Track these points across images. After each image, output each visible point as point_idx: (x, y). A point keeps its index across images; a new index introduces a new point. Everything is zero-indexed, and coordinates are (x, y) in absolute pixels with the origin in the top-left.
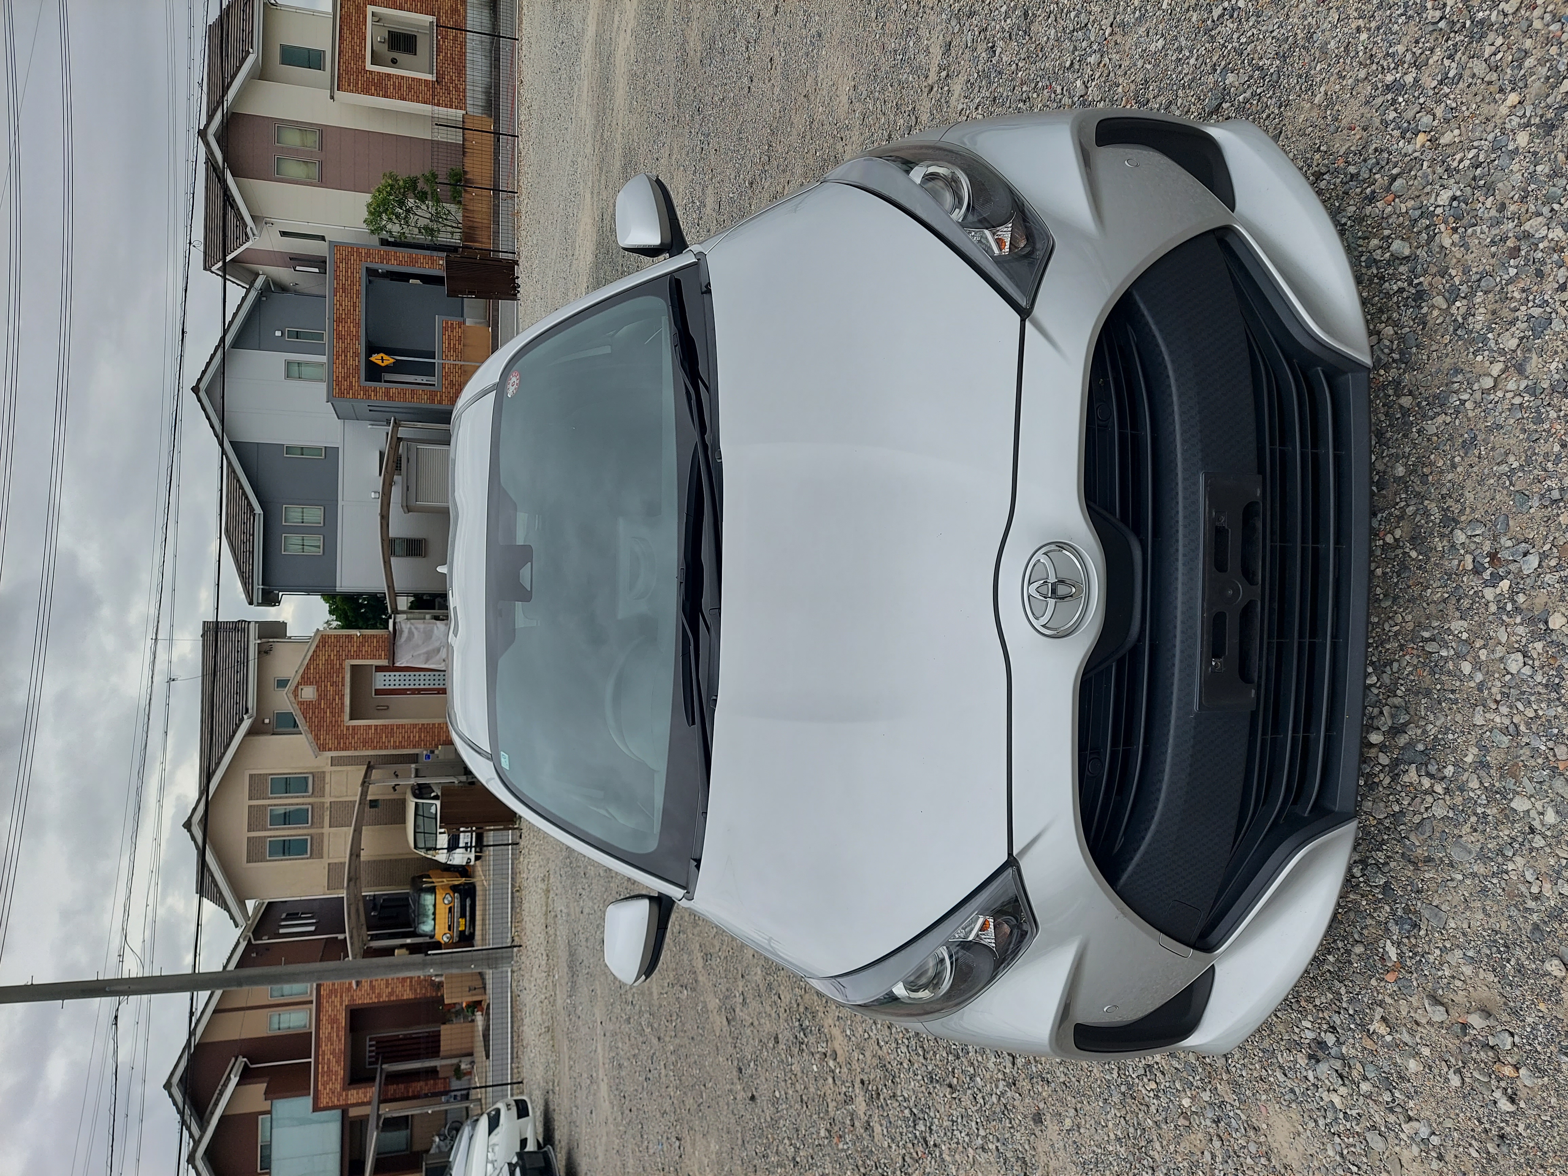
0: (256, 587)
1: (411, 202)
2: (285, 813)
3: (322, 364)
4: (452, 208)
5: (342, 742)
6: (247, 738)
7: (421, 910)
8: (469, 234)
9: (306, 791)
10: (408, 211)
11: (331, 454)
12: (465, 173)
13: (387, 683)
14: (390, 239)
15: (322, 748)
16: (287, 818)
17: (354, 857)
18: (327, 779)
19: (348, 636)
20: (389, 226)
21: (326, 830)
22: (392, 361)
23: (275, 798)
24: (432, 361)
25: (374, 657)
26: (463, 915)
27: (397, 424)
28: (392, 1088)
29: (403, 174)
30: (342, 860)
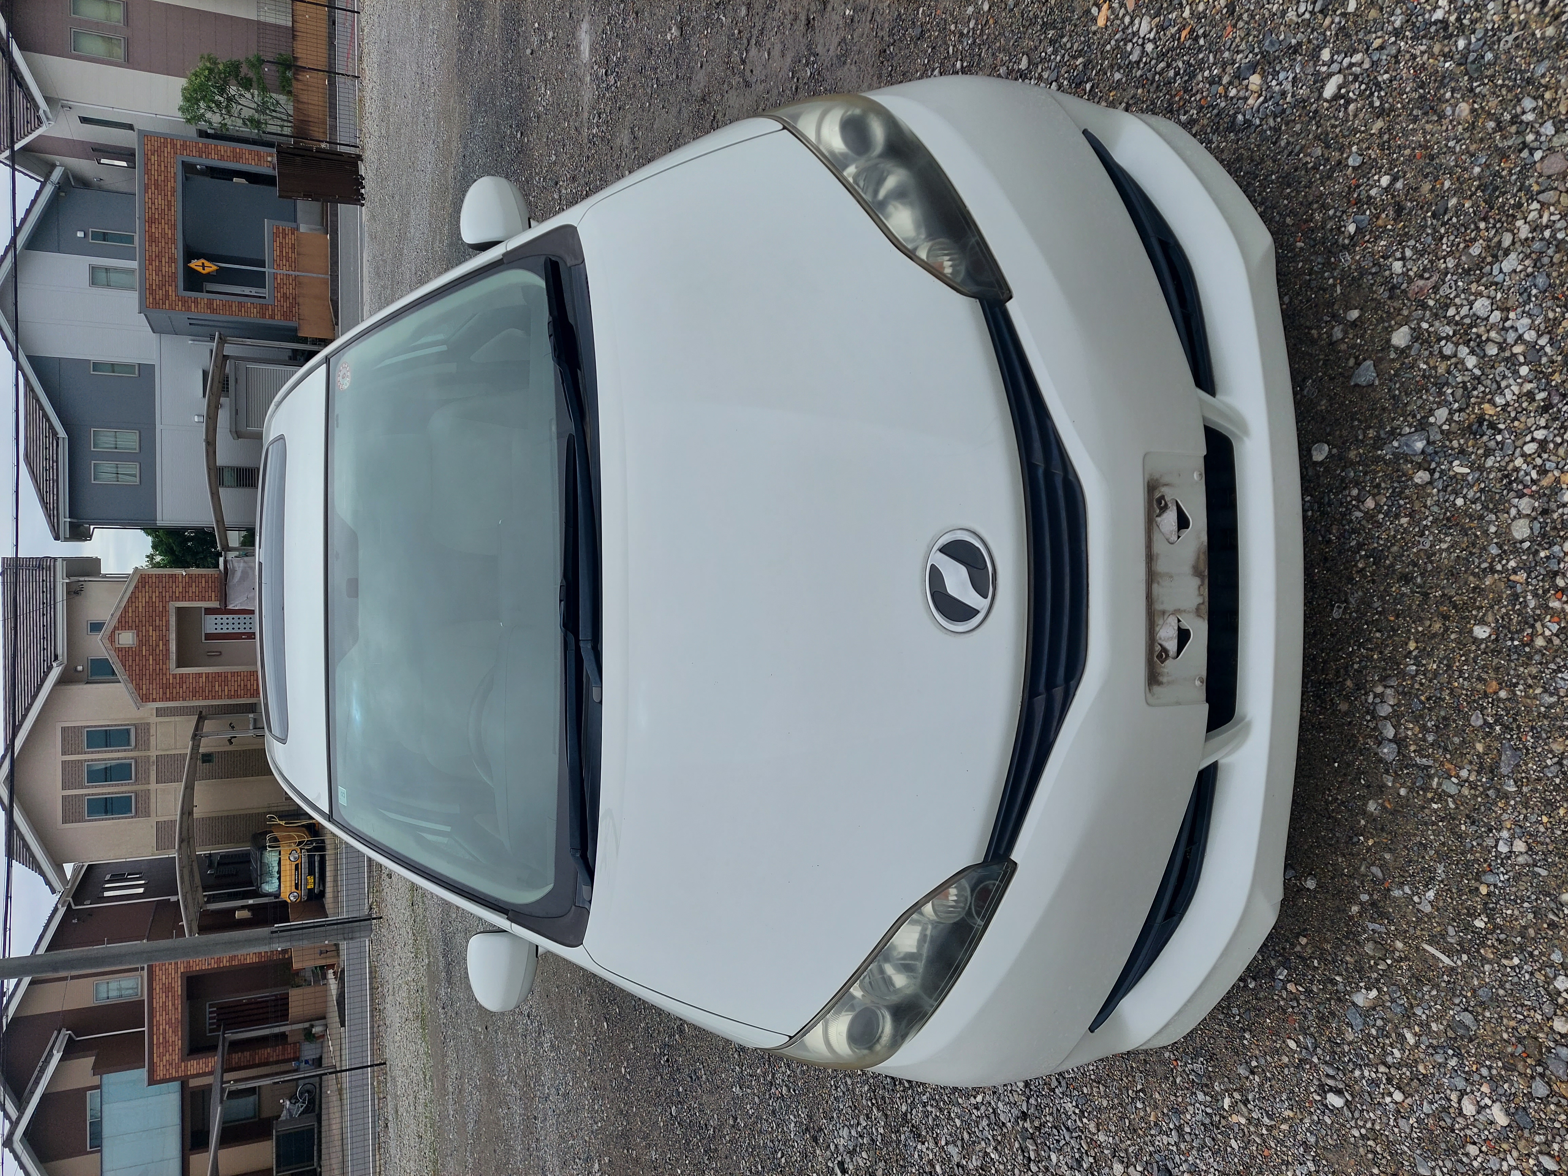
0: (62, 520)
1: (233, 90)
2: (106, 768)
3: (132, 271)
4: (282, 98)
5: (168, 691)
6: (58, 687)
7: (264, 869)
8: (301, 130)
9: (129, 744)
10: (230, 99)
11: (146, 372)
12: (296, 59)
13: (219, 627)
14: (209, 131)
15: (145, 698)
16: (108, 774)
17: (185, 817)
18: (152, 731)
19: (171, 576)
20: (208, 115)
21: (153, 786)
22: (214, 268)
23: (92, 753)
24: (262, 269)
25: (203, 599)
26: (311, 872)
27: (222, 341)
28: (236, 1057)
29: (224, 58)
30: (172, 818)
